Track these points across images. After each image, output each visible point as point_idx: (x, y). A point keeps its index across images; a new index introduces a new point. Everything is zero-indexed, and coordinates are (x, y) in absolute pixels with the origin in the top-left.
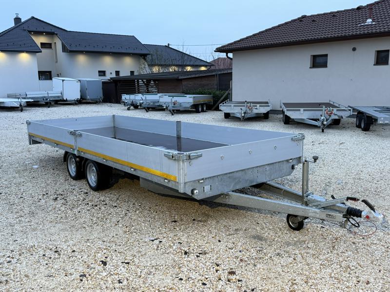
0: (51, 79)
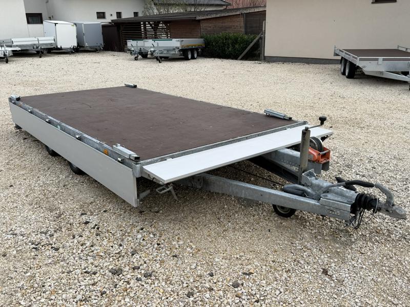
0: (42, 23)
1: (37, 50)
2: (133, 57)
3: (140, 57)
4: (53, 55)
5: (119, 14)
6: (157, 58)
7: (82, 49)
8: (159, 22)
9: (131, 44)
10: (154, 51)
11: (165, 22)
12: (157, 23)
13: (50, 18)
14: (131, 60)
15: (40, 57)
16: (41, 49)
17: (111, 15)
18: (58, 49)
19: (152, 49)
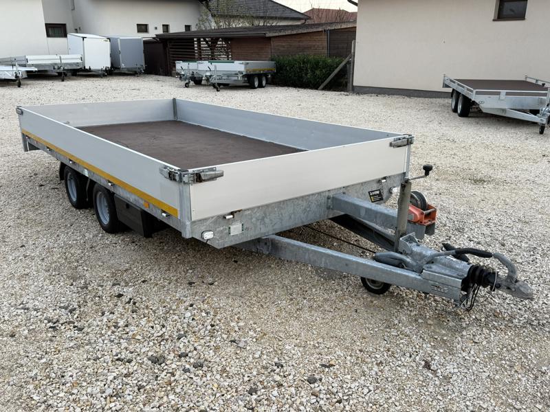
0: (65, 36)
1: (58, 71)
2: (183, 83)
3: (192, 83)
4: (79, 78)
5: (166, 27)
6: (214, 85)
7: (116, 71)
8: (217, 39)
9: (181, 66)
10: (210, 76)
11: (226, 39)
12: (214, 40)
13: (76, 30)
14: (180, 87)
15: (63, 81)
16: (64, 69)
17: (156, 28)
18: (85, 70)
19: (208, 74)
